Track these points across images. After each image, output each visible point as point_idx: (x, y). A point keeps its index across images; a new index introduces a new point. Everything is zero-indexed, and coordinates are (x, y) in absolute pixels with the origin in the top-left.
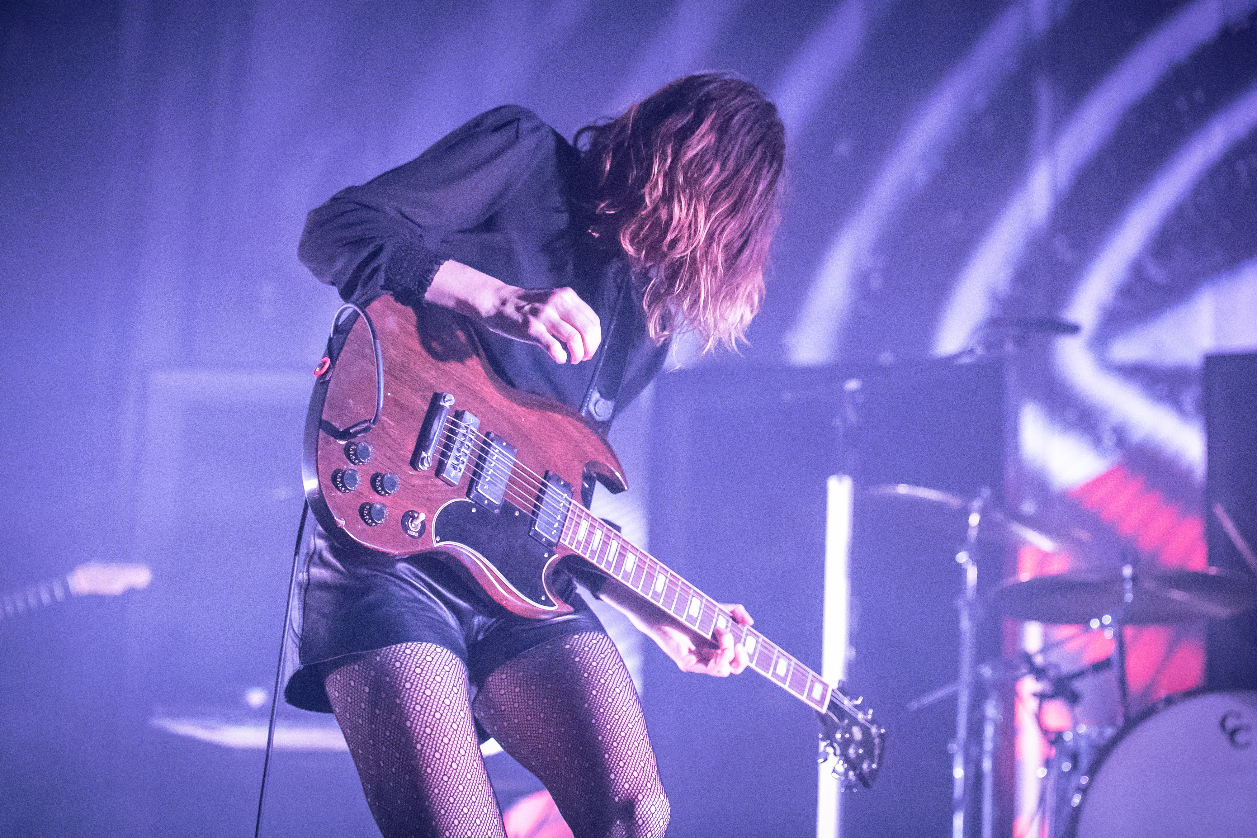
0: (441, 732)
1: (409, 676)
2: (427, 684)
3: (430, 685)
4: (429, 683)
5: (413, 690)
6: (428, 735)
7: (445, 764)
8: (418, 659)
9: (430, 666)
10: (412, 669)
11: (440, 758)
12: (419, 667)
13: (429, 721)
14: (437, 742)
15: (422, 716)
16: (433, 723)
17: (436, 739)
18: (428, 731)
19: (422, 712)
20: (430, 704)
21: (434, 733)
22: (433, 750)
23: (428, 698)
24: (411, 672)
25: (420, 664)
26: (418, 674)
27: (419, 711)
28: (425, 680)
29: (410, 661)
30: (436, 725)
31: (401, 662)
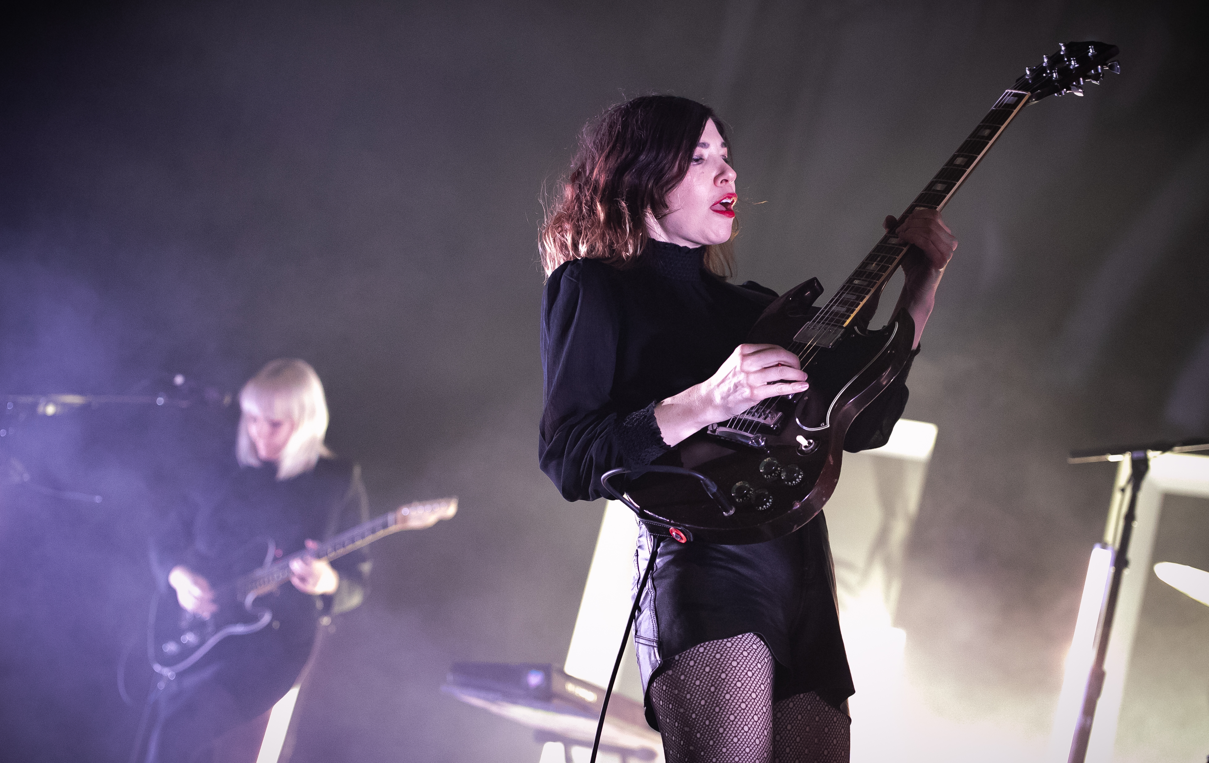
0: (753, 710)
1: (737, 656)
2: (750, 667)
3: (753, 669)
4: (752, 666)
5: (737, 668)
6: (742, 709)
7: (750, 738)
8: (747, 644)
9: (754, 653)
10: (740, 651)
11: (748, 732)
12: (746, 651)
13: (746, 698)
14: (748, 717)
15: (740, 692)
16: (749, 700)
17: (748, 714)
18: (743, 706)
19: (742, 689)
20: (750, 684)
21: (747, 709)
22: (744, 723)
23: (749, 679)
24: (739, 653)
25: (748, 649)
26: (744, 656)
27: (739, 688)
28: (749, 663)
29: (740, 644)
30: (751, 703)
31: (732, 643)
